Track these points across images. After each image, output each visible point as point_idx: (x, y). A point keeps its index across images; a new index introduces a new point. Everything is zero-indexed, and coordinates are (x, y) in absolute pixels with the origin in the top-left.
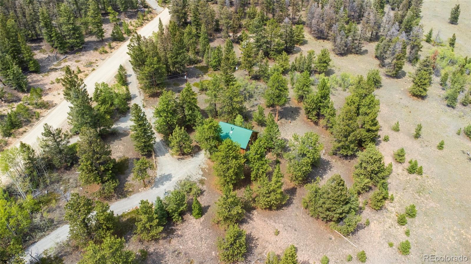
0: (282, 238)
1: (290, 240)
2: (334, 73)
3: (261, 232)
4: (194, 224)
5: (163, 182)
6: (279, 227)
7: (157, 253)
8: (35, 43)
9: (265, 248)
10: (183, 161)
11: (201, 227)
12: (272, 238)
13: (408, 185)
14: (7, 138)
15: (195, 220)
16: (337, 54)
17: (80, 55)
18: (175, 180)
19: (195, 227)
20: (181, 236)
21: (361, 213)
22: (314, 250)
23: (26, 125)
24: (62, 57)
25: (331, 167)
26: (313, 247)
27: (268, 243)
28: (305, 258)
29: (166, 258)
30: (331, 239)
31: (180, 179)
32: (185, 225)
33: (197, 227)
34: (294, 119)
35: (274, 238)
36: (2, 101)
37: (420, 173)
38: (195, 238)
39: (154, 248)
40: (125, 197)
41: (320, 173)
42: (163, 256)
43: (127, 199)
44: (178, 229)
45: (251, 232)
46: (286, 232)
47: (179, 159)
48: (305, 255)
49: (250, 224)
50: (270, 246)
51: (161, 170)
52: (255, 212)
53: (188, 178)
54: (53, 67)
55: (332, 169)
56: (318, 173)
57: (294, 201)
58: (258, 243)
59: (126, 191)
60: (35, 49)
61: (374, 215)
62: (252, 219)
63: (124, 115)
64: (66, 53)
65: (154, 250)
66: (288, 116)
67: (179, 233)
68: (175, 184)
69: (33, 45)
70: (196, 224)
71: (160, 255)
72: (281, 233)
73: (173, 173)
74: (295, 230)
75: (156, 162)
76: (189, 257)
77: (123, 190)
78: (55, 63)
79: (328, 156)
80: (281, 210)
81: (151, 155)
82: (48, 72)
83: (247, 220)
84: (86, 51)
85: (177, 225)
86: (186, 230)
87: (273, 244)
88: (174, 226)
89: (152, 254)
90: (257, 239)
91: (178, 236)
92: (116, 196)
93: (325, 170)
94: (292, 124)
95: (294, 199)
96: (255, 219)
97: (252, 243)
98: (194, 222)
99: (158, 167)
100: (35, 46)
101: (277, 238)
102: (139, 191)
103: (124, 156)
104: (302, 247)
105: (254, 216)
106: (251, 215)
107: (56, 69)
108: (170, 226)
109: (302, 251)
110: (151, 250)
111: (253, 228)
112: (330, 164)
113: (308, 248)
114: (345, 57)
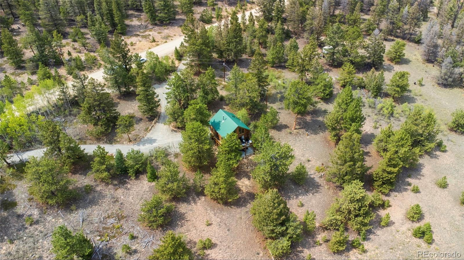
0: (210, 231)
1: (217, 235)
2: (414, 102)
3: (195, 217)
4: (144, 185)
5: (145, 144)
6: (215, 220)
7: (101, 193)
8: (138, 12)
9: (189, 231)
10: (175, 133)
11: (147, 190)
12: (201, 226)
13: (401, 247)
14: (69, 75)
15: (147, 182)
16: (439, 84)
17: (165, 29)
18: (155, 145)
19: (143, 187)
20: (129, 189)
21: (313, 247)
22: (233, 255)
23: (87, 70)
24: (151, 27)
25: (317, 192)
26: (234, 252)
27: (195, 228)
28: (218, 257)
29: (104, 199)
30: (258, 254)
31: (159, 146)
32: (136, 182)
33: (144, 188)
34: (316, 133)
35: (203, 227)
36: (85, 49)
37: (430, 242)
38: (138, 195)
39: (101, 188)
40: (111, 144)
41: (299, 192)
42: (104, 197)
43: (111, 145)
44: (130, 183)
45: (186, 213)
46: (218, 227)
47: (172, 130)
48: (220, 255)
49: (190, 206)
50: (195, 231)
51: (152, 134)
52: (203, 198)
53: (168, 148)
54: (138, 33)
55: (315, 194)
56: (297, 191)
57: (248, 205)
58: (185, 224)
59: (115, 140)
60: (135, 17)
61: (327, 256)
62: (195, 202)
63: (160, 82)
64: (156, 25)
65: (101, 190)
66: (312, 129)
67: (129, 186)
68: (153, 148)
69: (136, 13)
70: (146, 185)
71: (101, 195)
72: (212, 226)
73: (159, 139)
74: (229, 230)
75: (152, 127)
76: (122, 207)
77: (113, 138)
78: (142, 31)
79: (324, 180)
80: (229, 207)
81: (153, 120)
82: (131, 36)
83: (190, 201)
84: (172, 26)
85: (131, 180)
86: (135, 187)
87: (198, 231)
88: (128, 180)
89: (97, 192)
90: (187, 220)
91: (126, 189)
92: (105, 140)
93: (307, 192)
94: (308, 137)
95: (250, 203)
96: (199, 204)
97: (180, 221)
98: (145, 183)
99: (151, 131)
100: (137, 15)
101: (206, 228)
102: (123, 143)
103: (133, 114)
104: (223, 246)
105: (199, 201)
106: (198, 199)
107: (139, 35)
108: (126, 179)
109: (221, 249)
110: (98, 189)
111: (191, 210)
112: (319, 188)
113: (228, 250)
114: (447, 90)
